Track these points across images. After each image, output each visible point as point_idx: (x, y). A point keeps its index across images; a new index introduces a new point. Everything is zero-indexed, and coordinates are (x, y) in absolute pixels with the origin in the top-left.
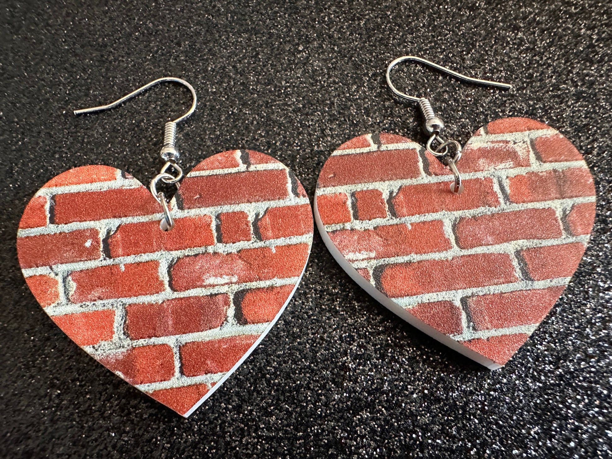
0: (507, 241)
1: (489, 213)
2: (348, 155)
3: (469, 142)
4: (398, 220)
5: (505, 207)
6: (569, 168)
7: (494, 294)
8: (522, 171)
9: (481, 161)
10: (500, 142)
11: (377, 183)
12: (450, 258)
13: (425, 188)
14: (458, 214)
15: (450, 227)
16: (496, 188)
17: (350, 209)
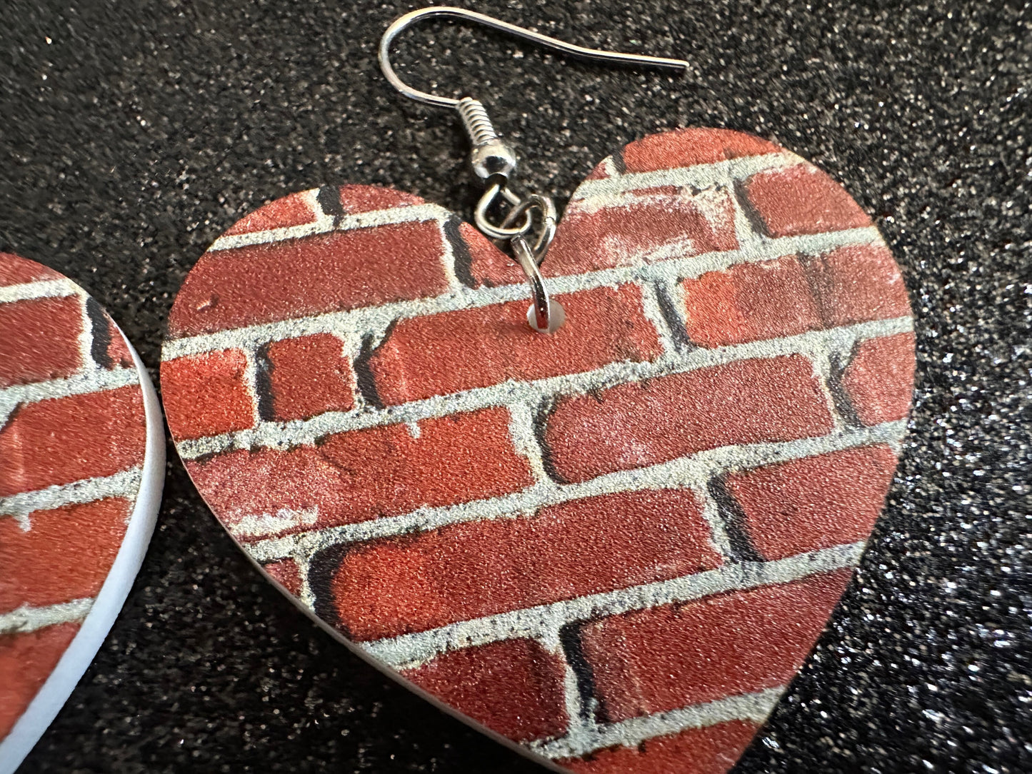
0: (686, 451)
1: (634, 379)
2: (254, 247)
3: (576, 196)
4: (385, 412)
5: (678, 360)
6: (838, 248)
7: (654, 608)
8: (716, 262)
9: (609, 242)
10: (657, 190)
11: (330, 318)
12: (529, 512)
13: (457, 323)
14: (549, 386)
15: (530, 422)
16: (652, 310)
17: (252, 392)
